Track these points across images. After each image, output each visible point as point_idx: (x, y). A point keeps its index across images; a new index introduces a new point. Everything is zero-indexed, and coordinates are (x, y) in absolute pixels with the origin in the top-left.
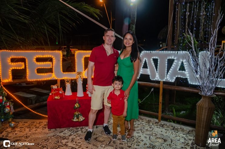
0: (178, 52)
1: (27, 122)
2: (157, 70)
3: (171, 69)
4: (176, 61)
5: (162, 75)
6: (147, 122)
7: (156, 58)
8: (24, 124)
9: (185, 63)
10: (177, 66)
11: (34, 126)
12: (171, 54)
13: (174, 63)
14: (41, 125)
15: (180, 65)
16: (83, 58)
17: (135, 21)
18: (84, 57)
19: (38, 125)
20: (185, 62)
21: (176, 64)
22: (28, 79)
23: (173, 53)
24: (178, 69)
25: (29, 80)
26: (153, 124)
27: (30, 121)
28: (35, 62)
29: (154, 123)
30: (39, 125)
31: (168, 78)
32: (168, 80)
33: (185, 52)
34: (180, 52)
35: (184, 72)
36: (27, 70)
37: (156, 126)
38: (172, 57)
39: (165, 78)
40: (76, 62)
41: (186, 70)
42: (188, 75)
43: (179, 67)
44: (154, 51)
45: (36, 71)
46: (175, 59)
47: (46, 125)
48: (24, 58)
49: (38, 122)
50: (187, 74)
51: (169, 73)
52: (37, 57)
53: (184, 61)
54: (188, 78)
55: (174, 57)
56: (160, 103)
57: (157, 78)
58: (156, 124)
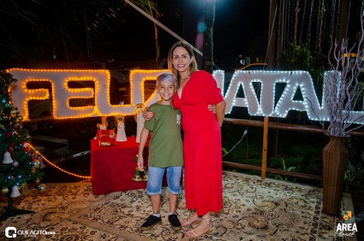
0: (292, 73)
1: (54, 188)
2: (259, 100)
3: (281, 98)
4: (288, 86)
5: (266, 107)
6: (244, 181)
7: (258, 81)
8: (51, 190)
9: (302, 89)
10: (290, 93)
11: (68, 192)
12: (282, 76)
13: (287, 89)
14: (80, 190)
15: (295, 92)
16: (143, 82)
17: (213, 22)
18: (144, 80)
19: (74, 191)
20: (303, 87)
21: (289, 91)
22: (54, 116)
23: (284, 74)
24: (292, 98)
25: (56, 118)
26: (254, 183)
27: (58, 186)
28: (67, 87)
29: (256, 181)
30: (77, 190)
31: (276, 111)
32: (277, 115)
33: (303, 72)
34: (295, 73)
35: (300, 102)
36: (54, 101)
37: (260, 186)
38: (282, 79)
39: (273, 112)
40: (131, 88)
41: (305, 100)
42: (307, 107)
43: (293, 95)
44: (254, 71)
45: (68, 104)
46: (288, 82)
47: (87, 189)
48: (48, 82)
49: (73, 186)
50: (305, 105)
51: (278, 105)
52: (70, 79)
53: (301, 85)
54: (308, 110)
55: (286, 80)
56: (263, 151)
57: (259, 112)
58: (259, 183)
